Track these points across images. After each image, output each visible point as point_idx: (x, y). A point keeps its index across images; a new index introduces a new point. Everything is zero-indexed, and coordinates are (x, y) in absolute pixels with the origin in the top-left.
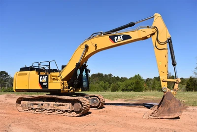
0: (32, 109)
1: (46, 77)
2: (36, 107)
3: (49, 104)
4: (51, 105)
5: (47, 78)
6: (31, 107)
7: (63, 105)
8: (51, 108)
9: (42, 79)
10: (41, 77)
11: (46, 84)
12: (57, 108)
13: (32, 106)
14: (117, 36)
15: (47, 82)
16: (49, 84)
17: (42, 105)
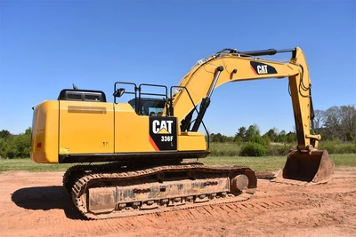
0: (129, 205)
1: (170, 122)
3: (181, 186)
4: (185, 188)
5: (174, 126)
6: (129, 200)
7: (213, 184)
8: (186, 195)
9: (158, 127)
10: (156, 122)
11: (169, 139)
12: (200, 191)
13: (132, 196)
14: (261, 64)
15: (174, 133)
16: (181, 139)
17: (163, 190)
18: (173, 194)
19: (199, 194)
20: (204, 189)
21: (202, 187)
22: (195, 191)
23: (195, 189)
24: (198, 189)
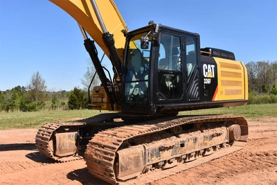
2: (166, 155)
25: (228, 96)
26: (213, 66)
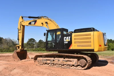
18: (56, 62)
19: (65, 64)
20: (67, 62)
21: (66, 62)
22: (64, 63)
23: (63, 62)
24: (65, 62)
25: (78, 47)
26: (69, 37)
